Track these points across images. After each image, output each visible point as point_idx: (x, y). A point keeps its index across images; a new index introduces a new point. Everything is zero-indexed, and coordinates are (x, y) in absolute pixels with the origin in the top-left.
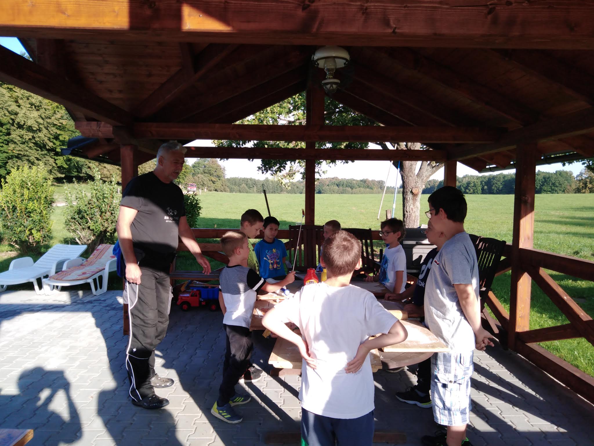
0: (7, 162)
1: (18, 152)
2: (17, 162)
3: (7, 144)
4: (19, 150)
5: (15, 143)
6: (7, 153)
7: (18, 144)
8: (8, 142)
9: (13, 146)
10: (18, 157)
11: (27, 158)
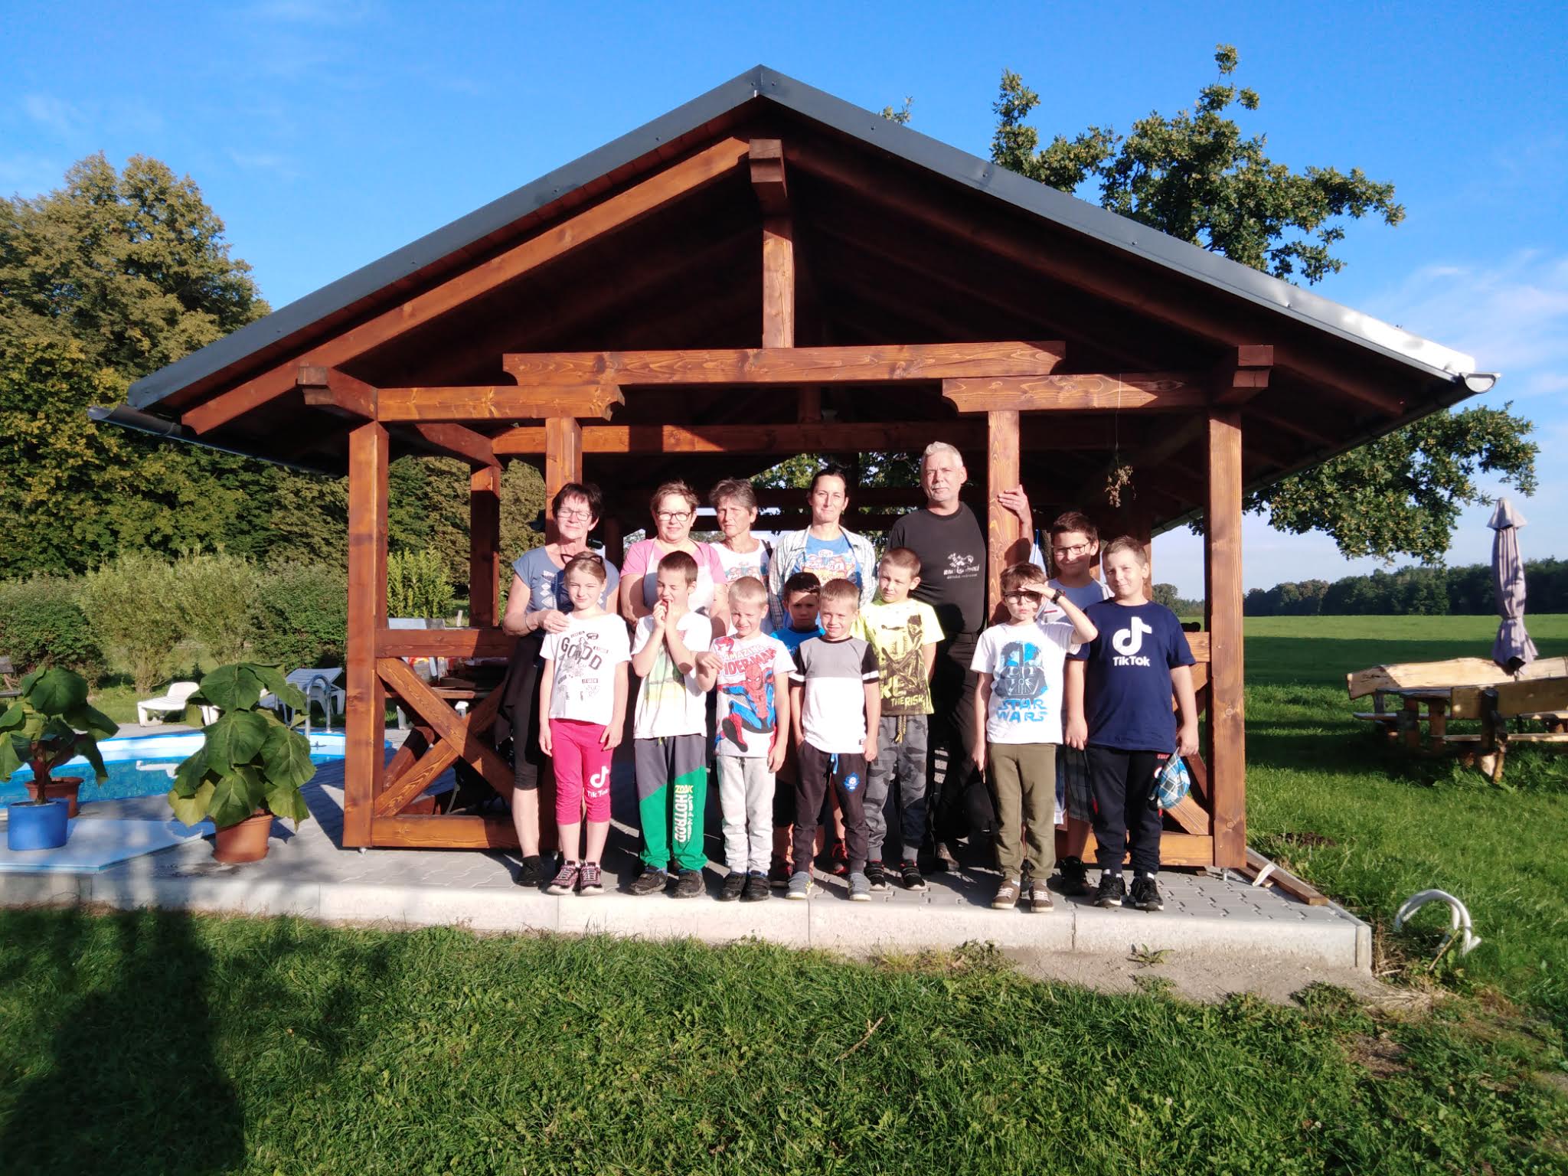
0: (267, 551)
1: (289, 528)
2: (285, 548)
3: (268, 511)
4: (292, 524)
5: (285, 508)
6: (267, 530)
7: (289, 510)
8: (271, 505)
9: (280, 514)
10: (287, 538)
11: (305, 540)
